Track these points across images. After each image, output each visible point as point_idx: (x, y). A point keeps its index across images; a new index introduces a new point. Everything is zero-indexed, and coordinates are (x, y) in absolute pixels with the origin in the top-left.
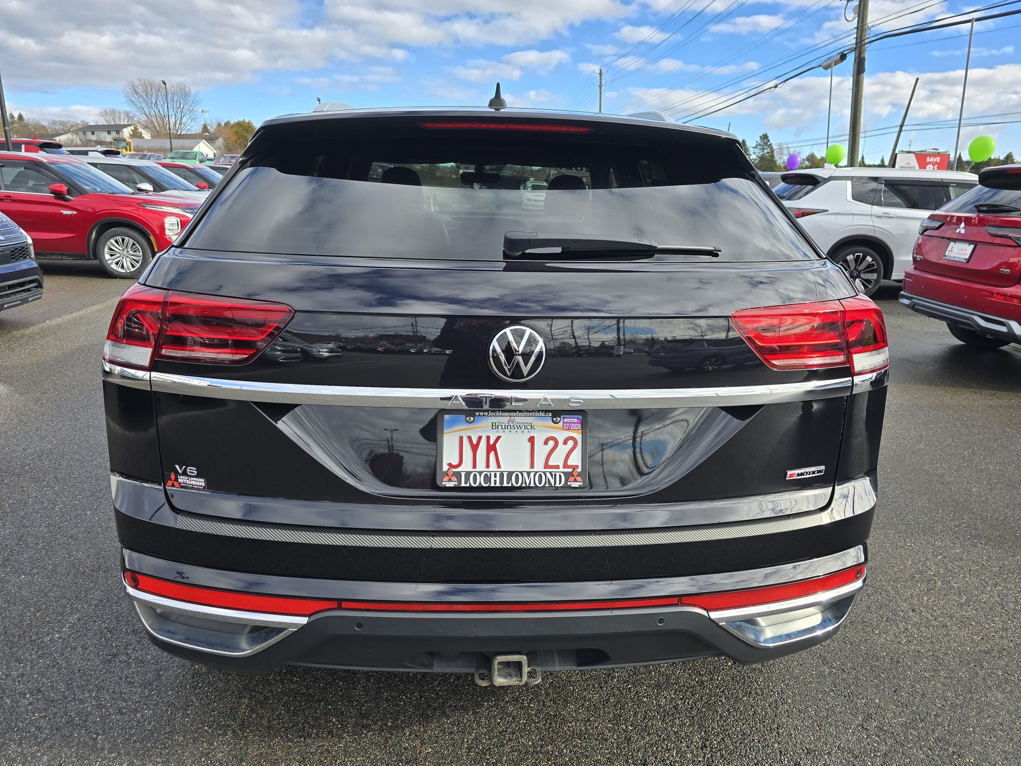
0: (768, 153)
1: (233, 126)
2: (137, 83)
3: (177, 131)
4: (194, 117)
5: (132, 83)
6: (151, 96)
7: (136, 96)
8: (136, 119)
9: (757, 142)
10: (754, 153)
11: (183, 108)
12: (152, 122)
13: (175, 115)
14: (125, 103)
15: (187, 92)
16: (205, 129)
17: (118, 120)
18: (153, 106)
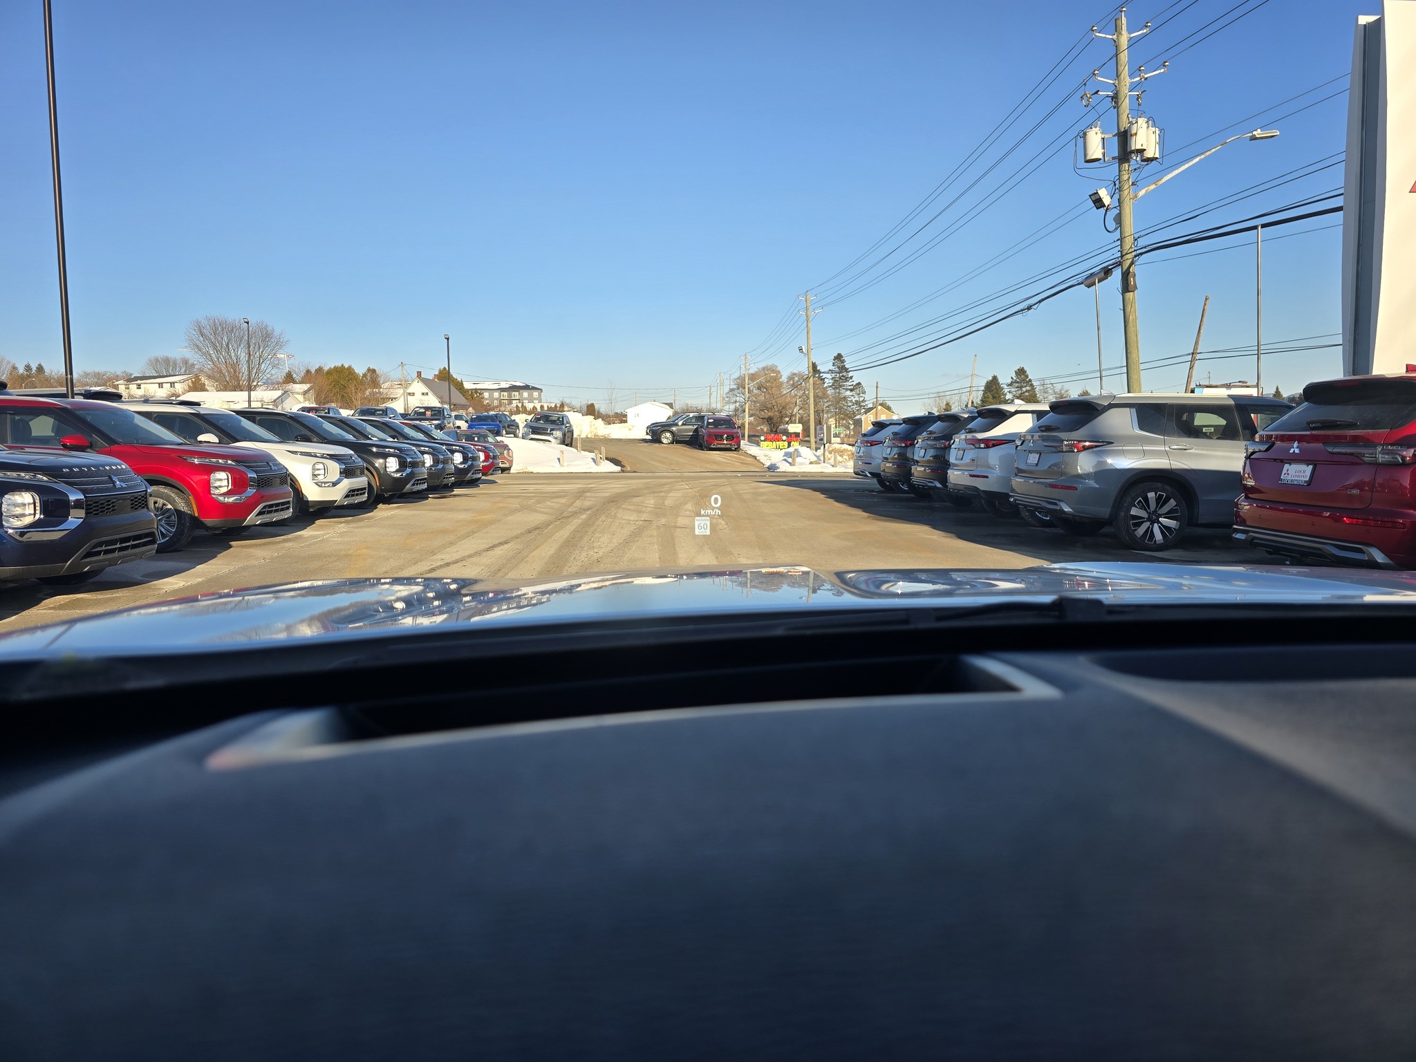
0: (1027, 391)
1: (330, 372)
2: (204, 322)
5: (198, 322)
7: (201, 338)
8: (197, 367)
9: (1012, 378)
10: (1010, 392)
12: (221, 371)
15: (269, 332)
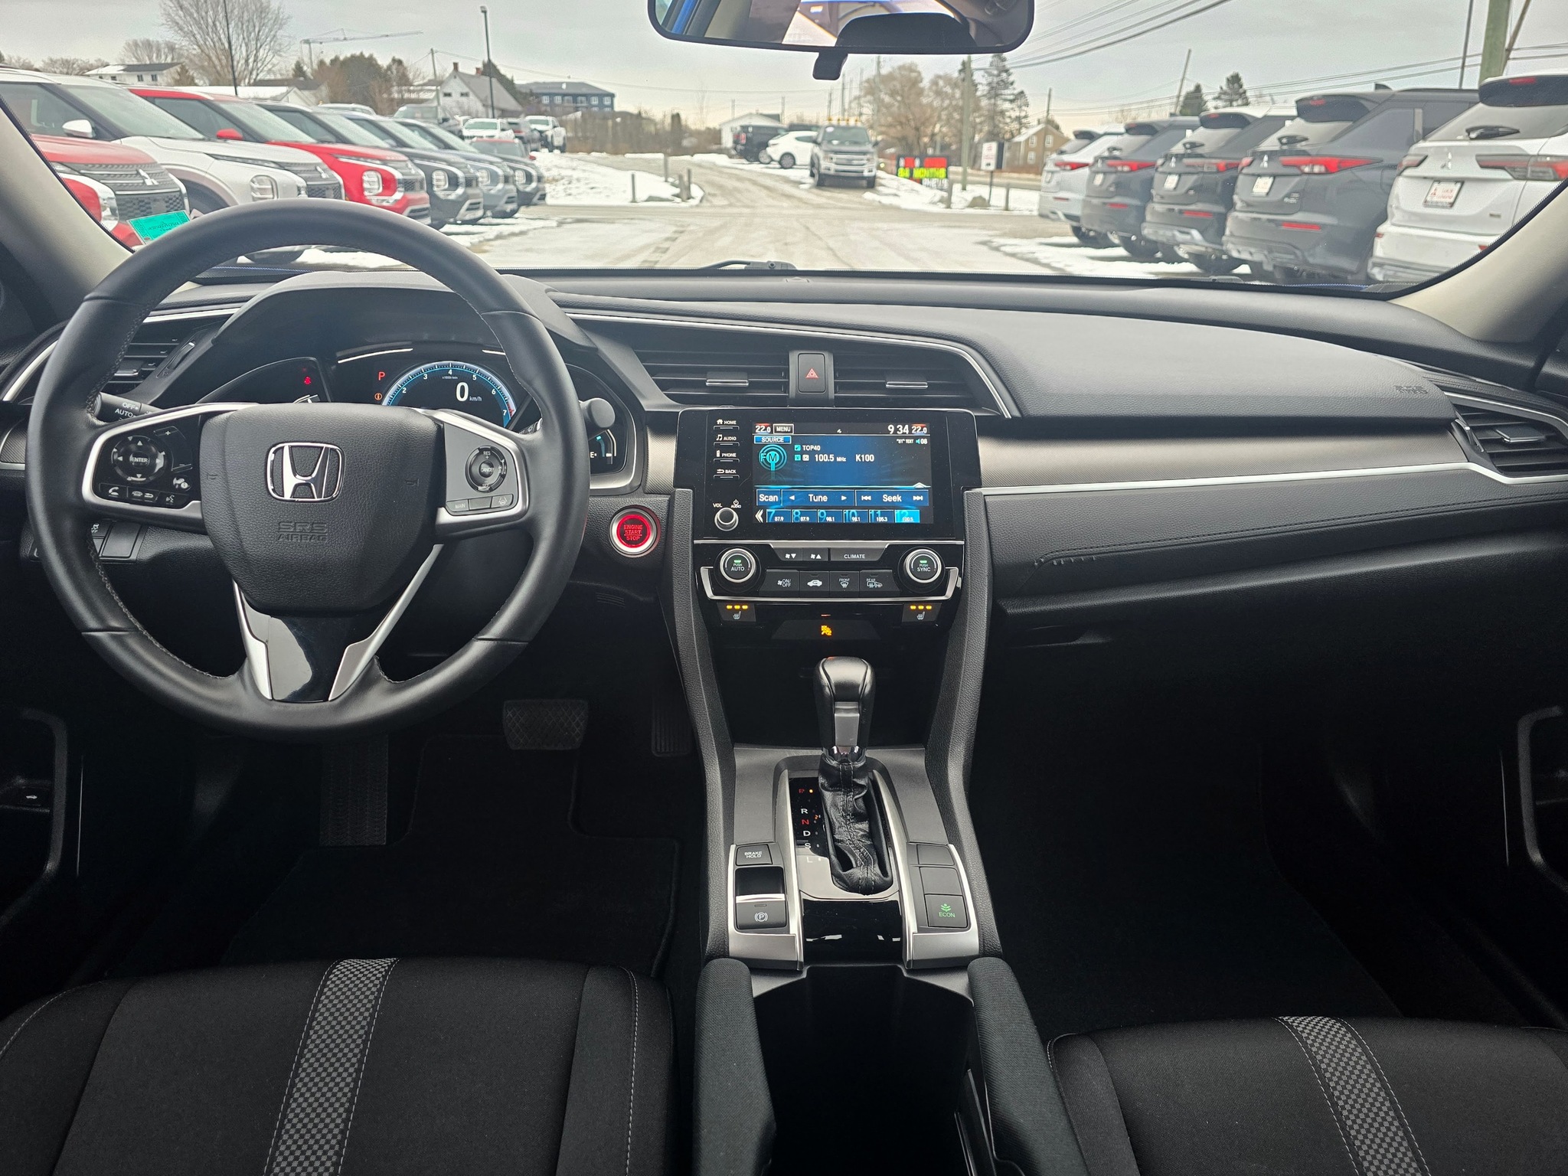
1: (344, 63)
3: (251, 73)
4: (278, 48)
6: (206, 13)
7: (181, 13)
9: (1221, 88)
11: (259, 32)
12: (210, 58)
13: (247, 45)
14: (163, 24)
16: (299, 70)
17: (157, 57)
18: (210, 30)
